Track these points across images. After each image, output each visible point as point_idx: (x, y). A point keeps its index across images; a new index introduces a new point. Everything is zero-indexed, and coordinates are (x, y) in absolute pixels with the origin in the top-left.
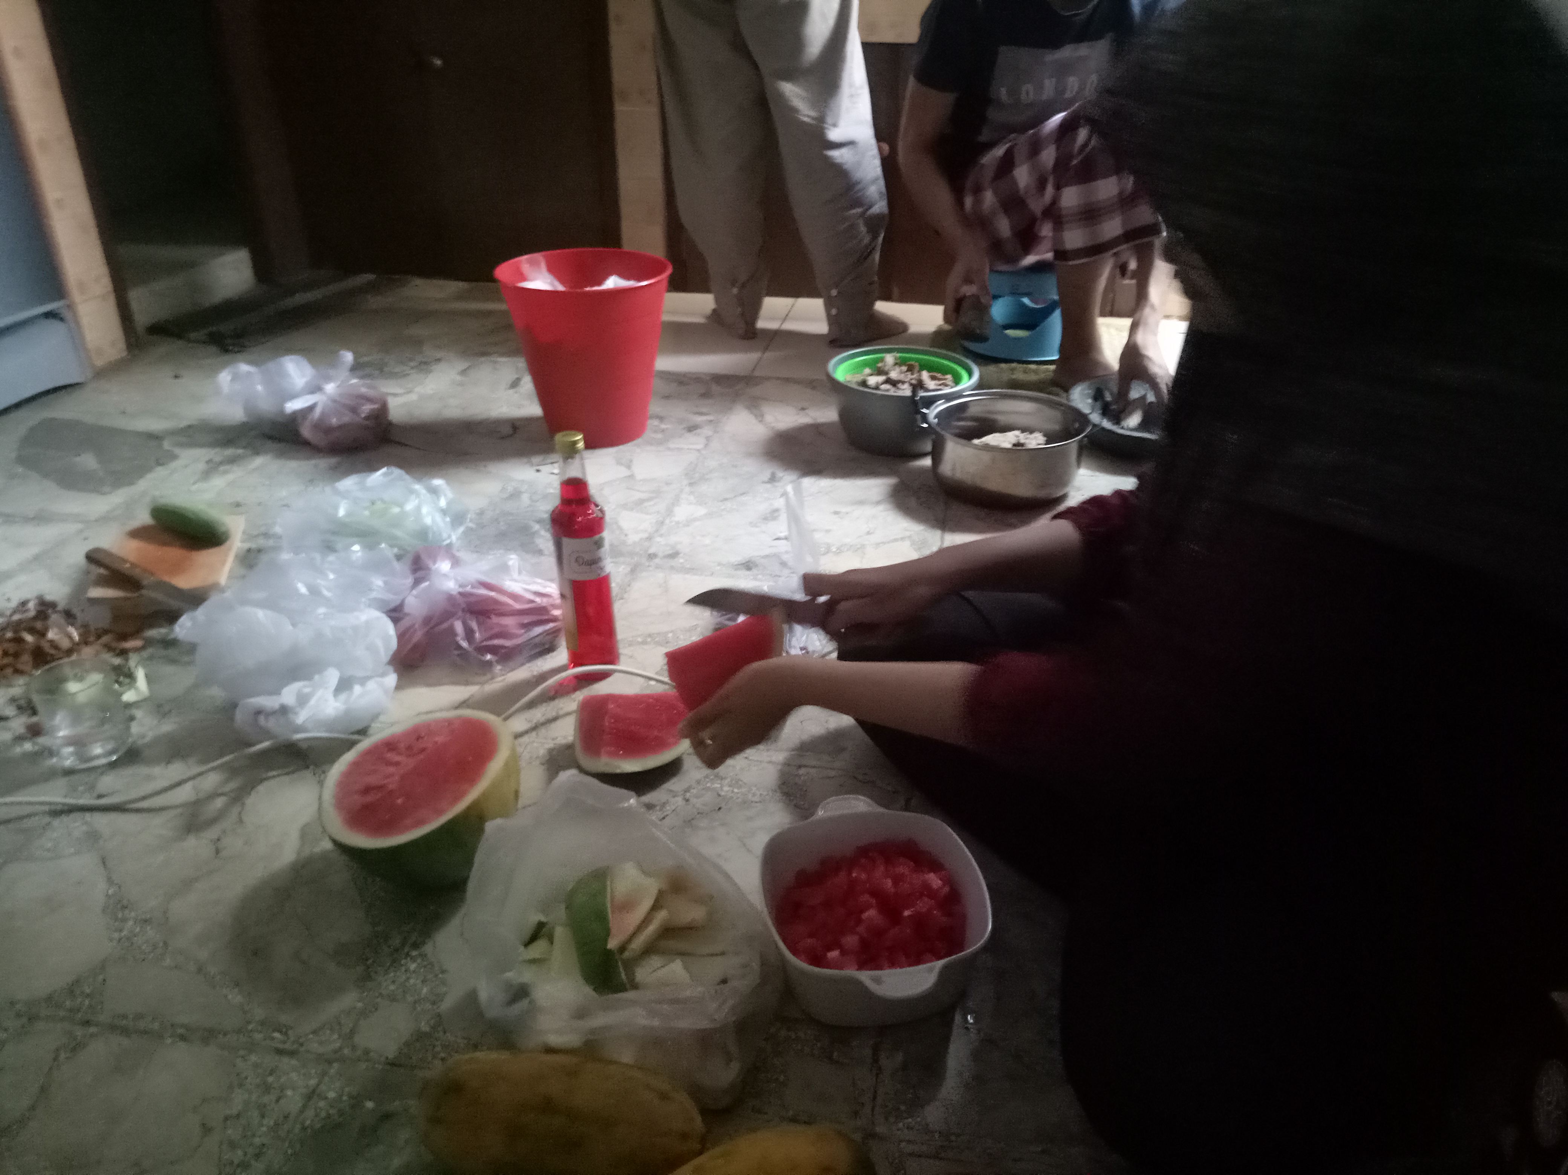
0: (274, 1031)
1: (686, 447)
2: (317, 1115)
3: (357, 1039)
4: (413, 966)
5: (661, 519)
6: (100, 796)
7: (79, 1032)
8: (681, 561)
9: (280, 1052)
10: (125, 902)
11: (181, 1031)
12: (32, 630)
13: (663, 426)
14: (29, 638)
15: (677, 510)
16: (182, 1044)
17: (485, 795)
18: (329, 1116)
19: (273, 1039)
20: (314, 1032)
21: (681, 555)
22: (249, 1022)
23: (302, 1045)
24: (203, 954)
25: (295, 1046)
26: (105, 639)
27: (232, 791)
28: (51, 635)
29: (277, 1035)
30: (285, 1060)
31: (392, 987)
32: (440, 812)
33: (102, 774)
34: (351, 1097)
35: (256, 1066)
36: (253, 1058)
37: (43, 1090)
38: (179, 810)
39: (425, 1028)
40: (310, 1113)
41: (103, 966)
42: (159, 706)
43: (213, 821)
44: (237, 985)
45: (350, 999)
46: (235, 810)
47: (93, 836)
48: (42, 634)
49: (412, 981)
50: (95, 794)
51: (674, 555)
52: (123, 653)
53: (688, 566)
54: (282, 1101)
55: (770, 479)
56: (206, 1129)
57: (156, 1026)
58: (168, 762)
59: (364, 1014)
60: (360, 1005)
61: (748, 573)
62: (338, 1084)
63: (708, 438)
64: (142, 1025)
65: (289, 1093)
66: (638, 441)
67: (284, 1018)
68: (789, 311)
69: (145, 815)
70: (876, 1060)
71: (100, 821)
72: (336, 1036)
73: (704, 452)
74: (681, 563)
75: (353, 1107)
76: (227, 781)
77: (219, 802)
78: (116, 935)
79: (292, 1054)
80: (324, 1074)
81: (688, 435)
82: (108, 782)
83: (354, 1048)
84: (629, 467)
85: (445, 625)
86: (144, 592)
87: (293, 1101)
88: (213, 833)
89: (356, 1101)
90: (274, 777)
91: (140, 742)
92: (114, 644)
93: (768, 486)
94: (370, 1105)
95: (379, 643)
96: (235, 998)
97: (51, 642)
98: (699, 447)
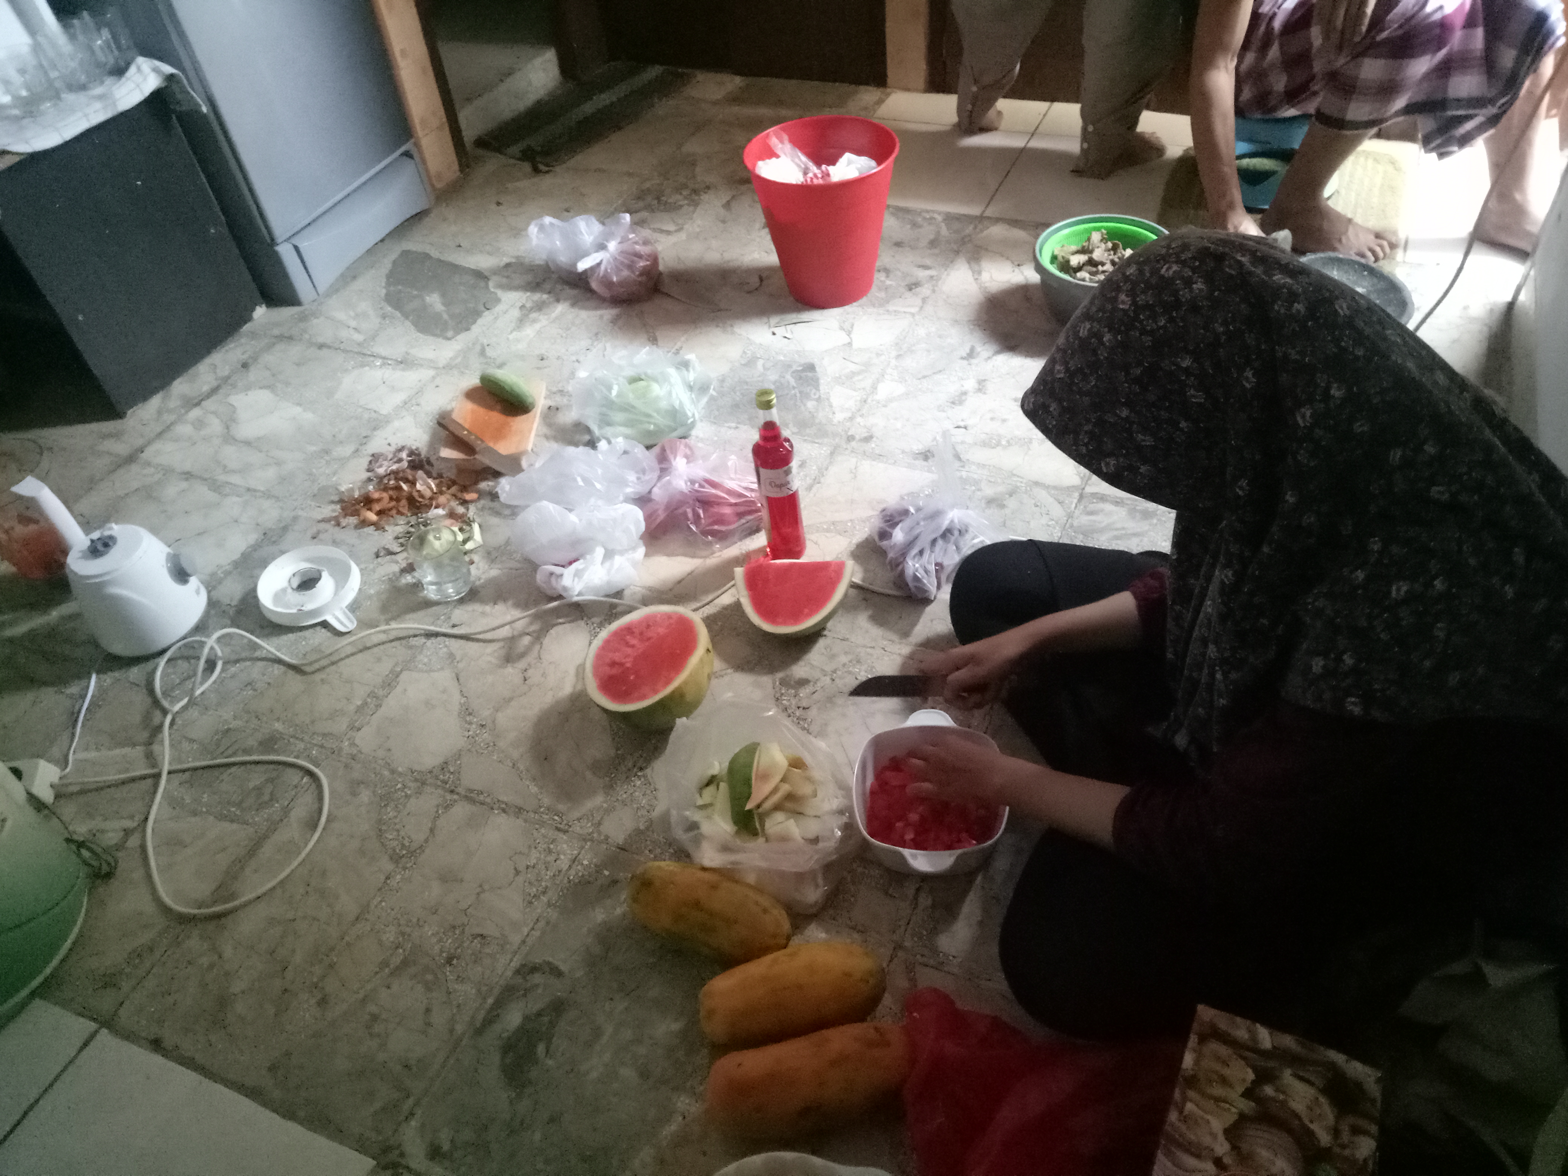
0: (555, 815)
1: (903, 309)
2: (577, 874)
3: (602, 828)
4: (638, 783)
5: (865, 397)
6: (454, 626)
7: (449, 797)
8: (873, 445)
9: (558, 829)
10: (470, 711)
11: (504, 806)
12: (406, 481)
13: (888, 282)
14: (405, 487)
15: (880, 386)
16: (504, 815)
17: (685, 683)
18: (583, 876)
19: (554, 820)
20: (579, 819)
21: (874, 439)
22: (540, 807)
23: (570, 826)
24: (516, 754)
25: (567, 827)
26: (454, 489)
27: (534, 632)
28: (419, 486)
29: (556, 818)
30: (561, 835)
31: (625, 796)
32: (656, 692)
33: (455, 607)
34: (596, 866)
35: (544, 836)
36: (543, 831)
37: (432, 830)
38: (501, 644)
39: (642, 827)
40: (573, 872)
41: (459, 755)
42: (489, 553)
43: (522, 655)
44: (534, 779)
45: (599, 800)
46: (537, 647)
47: (451, 656)
48: (413, 483)
49: (637, 794)
50: (451, 624)
51: (868, 439)
52: (464, 503)
53: (877, 452)
54: (558, 862)
55: (968, 354)
56: (517, 872)
57: (488, 800)
58: (495, 604)
59: (608, 811)
60: (605, 805)
61: (925, 463)
62: (589, 856)
63: (924, 300)
64: (481, 798)
65: (562, 857)
66: (864, 300)
67: (561, 807)
68: (1041, 122)
69: (481, 644)
70: (916, 898)
71: (454, 644)
72: (590, 824)
73: (917, 317)
74: (873, 449)
75: (597, 872)
76: (531, 623)
77: (527, 640)
78: (467, 734)
79: (565, 832)
80: (582, 848)
81: (908, 294)
82: (459, 614)
83: (600, 833)
84: (849, 333)
85: (680, 511)
86: (477, 456)
87: (564, 862)
88: (522, 664)
89: (599, 869)
90: (561, 624)
91: (478, 583)
92: (459, 495)
93: (965, 362)
94: (606, 873)
95: (632, 528)
96: (534, 789)
97: (419, 491)
98: (914, 310)
